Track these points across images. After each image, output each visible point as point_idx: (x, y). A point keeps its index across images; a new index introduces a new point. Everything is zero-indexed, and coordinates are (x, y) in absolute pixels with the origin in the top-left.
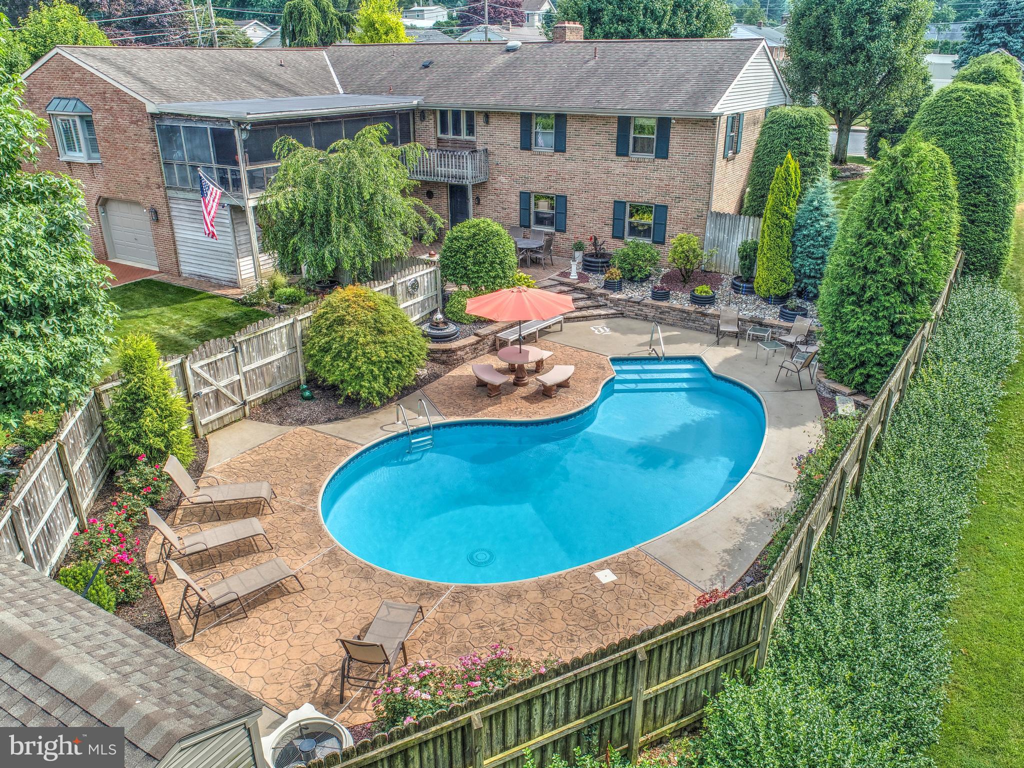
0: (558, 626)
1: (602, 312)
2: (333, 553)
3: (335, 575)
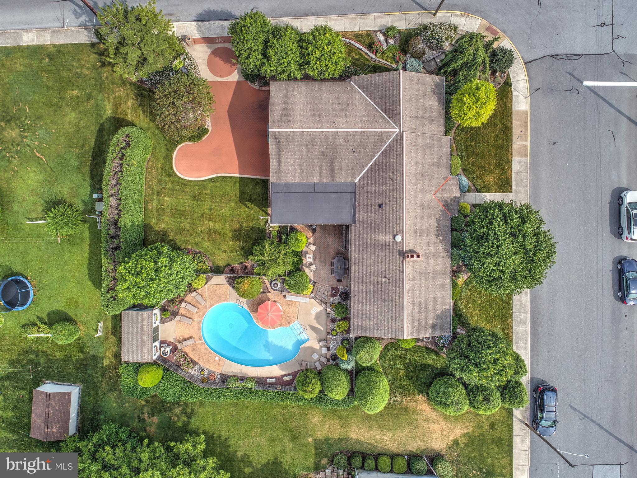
0: (204, 357)
2: (200, 321)
3: (197, 325)
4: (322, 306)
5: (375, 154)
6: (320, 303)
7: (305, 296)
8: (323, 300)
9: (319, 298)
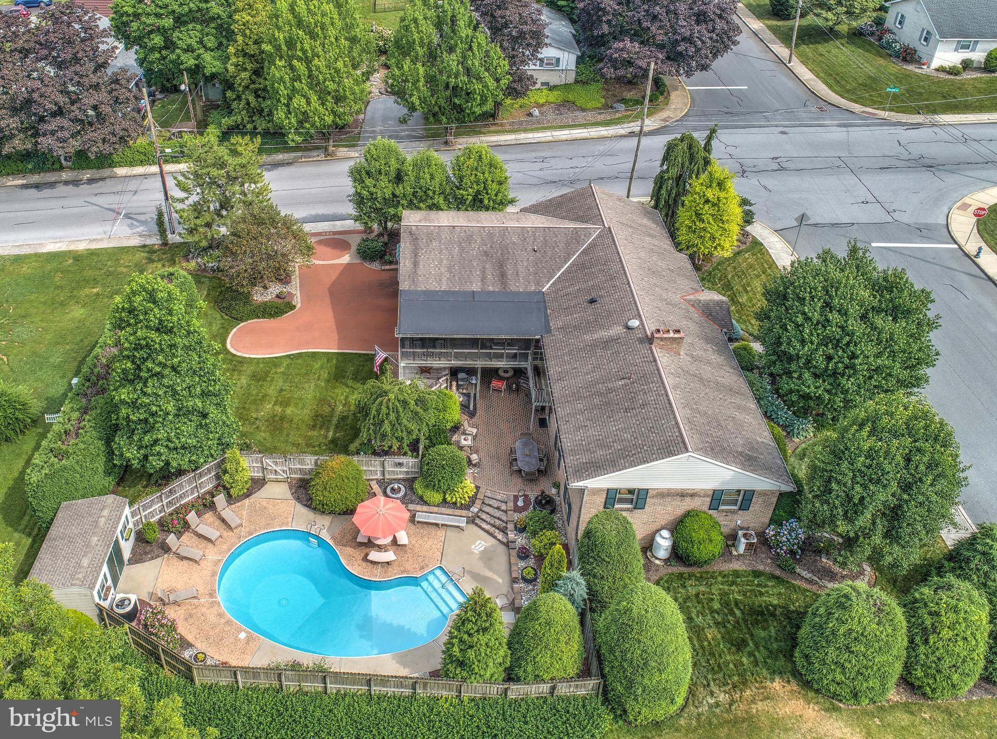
1: (499, 536)
4: (495, 537)
5: (570, 255)
6: (492, 530)
7: (458, 512)
8: (498, 522)
9: (488, 520)
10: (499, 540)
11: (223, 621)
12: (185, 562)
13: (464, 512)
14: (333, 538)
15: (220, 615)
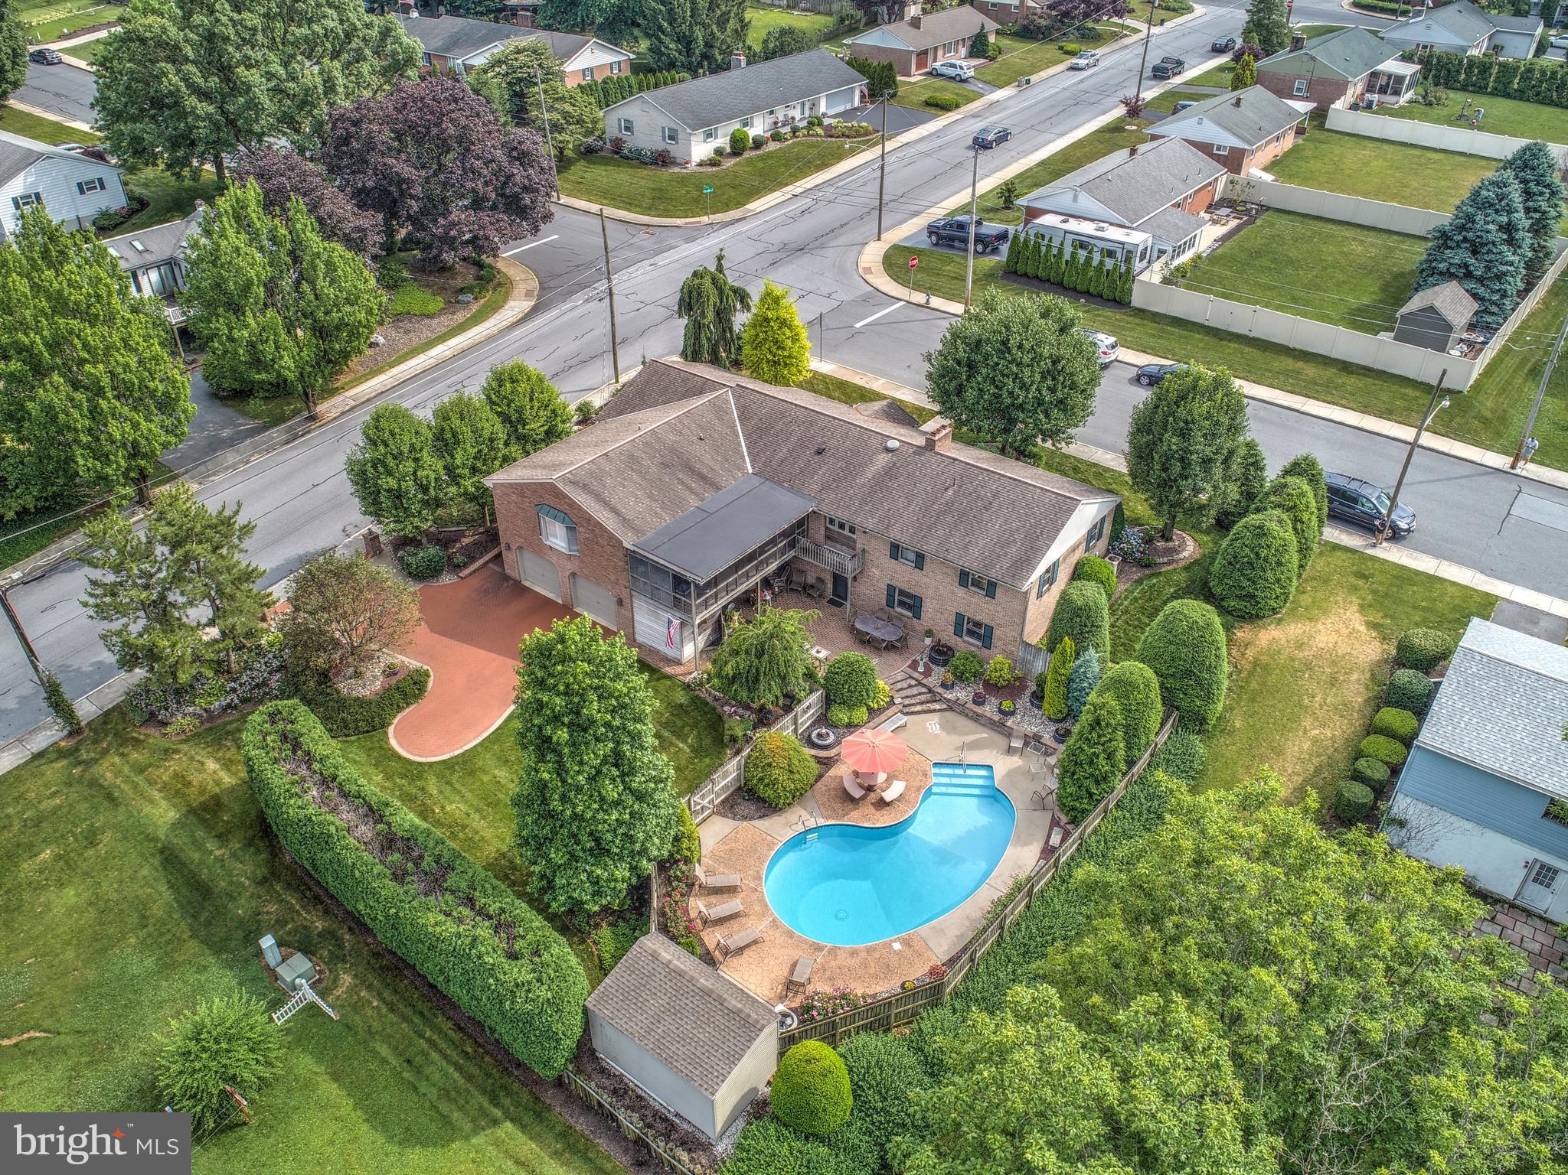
0: (872, 971)
1: (937, 706)
2: (774, 920)
3: (777, 935)
4: (934, 711)
5: (733, 428)
6: (924, 707)
7: (889, 712)
8: (923, 698)
9: (913, 701)
10: (940, 710)
11: (864, 954)
12: (746, 952)
13: (894, 709)
14: (827, 818)
15: (853, 953)
